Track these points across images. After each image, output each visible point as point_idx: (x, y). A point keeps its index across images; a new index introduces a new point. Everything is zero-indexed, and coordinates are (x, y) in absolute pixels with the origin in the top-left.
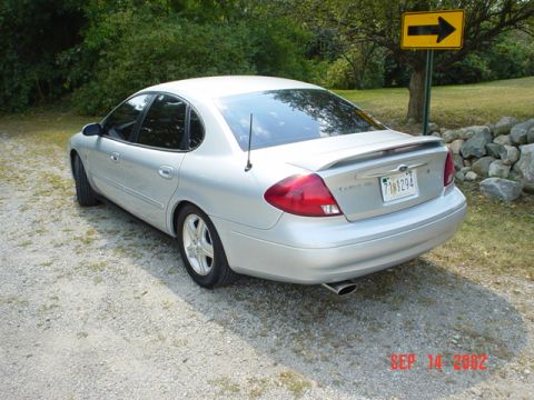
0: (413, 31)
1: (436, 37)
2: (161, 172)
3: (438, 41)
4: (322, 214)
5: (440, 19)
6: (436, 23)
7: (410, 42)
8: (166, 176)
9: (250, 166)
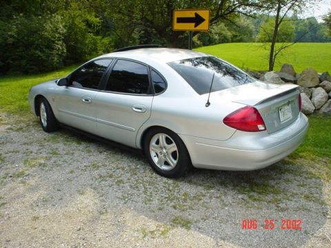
0: (180, 20)
1: (194, 24)
2: (134, 109)
3: (195, 26)
4: (257, 130)
5: (196, 14)
6: (194, 16)
7: (177, 26)
8: (140, 111)
9: (208, 104)
